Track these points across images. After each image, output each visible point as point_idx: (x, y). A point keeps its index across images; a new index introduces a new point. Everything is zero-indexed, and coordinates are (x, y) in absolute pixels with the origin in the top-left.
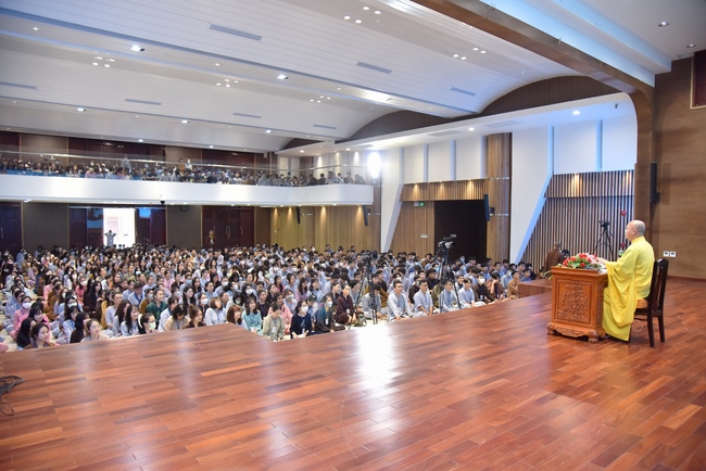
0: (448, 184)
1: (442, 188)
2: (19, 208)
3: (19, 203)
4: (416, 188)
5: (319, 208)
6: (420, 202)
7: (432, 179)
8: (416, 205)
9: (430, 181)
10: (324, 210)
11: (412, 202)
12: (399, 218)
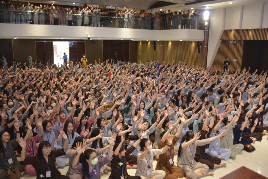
0: (255, 31)
1: (251, 33)
2: (11, 42)
3: (11, 40)
4: (233, 32)
5: (168, 42)
6: (234, 41)
7: (244, 27)
8: (231, 42)
9: (242, 28)
10: (170, 43)
11: (229, 41)
12: (219, 49)
